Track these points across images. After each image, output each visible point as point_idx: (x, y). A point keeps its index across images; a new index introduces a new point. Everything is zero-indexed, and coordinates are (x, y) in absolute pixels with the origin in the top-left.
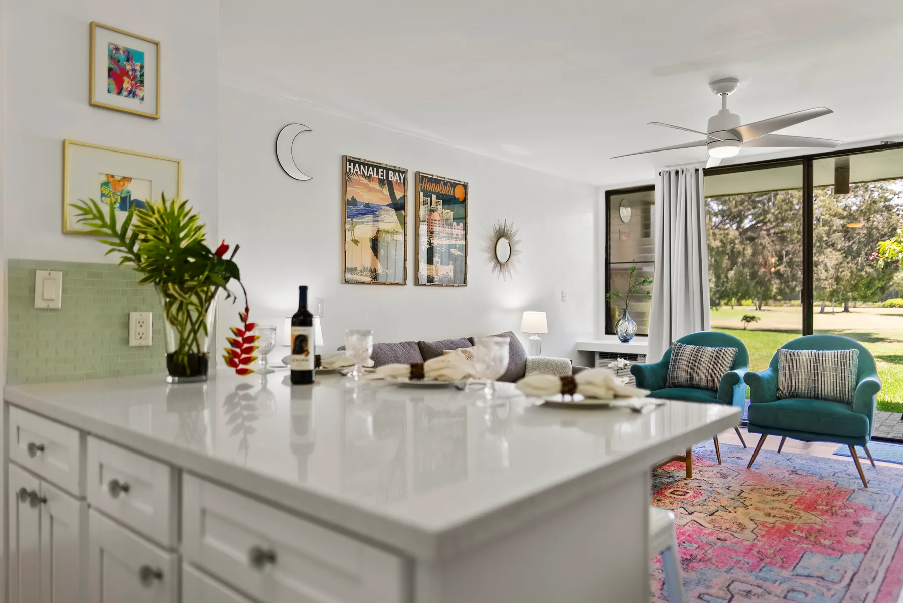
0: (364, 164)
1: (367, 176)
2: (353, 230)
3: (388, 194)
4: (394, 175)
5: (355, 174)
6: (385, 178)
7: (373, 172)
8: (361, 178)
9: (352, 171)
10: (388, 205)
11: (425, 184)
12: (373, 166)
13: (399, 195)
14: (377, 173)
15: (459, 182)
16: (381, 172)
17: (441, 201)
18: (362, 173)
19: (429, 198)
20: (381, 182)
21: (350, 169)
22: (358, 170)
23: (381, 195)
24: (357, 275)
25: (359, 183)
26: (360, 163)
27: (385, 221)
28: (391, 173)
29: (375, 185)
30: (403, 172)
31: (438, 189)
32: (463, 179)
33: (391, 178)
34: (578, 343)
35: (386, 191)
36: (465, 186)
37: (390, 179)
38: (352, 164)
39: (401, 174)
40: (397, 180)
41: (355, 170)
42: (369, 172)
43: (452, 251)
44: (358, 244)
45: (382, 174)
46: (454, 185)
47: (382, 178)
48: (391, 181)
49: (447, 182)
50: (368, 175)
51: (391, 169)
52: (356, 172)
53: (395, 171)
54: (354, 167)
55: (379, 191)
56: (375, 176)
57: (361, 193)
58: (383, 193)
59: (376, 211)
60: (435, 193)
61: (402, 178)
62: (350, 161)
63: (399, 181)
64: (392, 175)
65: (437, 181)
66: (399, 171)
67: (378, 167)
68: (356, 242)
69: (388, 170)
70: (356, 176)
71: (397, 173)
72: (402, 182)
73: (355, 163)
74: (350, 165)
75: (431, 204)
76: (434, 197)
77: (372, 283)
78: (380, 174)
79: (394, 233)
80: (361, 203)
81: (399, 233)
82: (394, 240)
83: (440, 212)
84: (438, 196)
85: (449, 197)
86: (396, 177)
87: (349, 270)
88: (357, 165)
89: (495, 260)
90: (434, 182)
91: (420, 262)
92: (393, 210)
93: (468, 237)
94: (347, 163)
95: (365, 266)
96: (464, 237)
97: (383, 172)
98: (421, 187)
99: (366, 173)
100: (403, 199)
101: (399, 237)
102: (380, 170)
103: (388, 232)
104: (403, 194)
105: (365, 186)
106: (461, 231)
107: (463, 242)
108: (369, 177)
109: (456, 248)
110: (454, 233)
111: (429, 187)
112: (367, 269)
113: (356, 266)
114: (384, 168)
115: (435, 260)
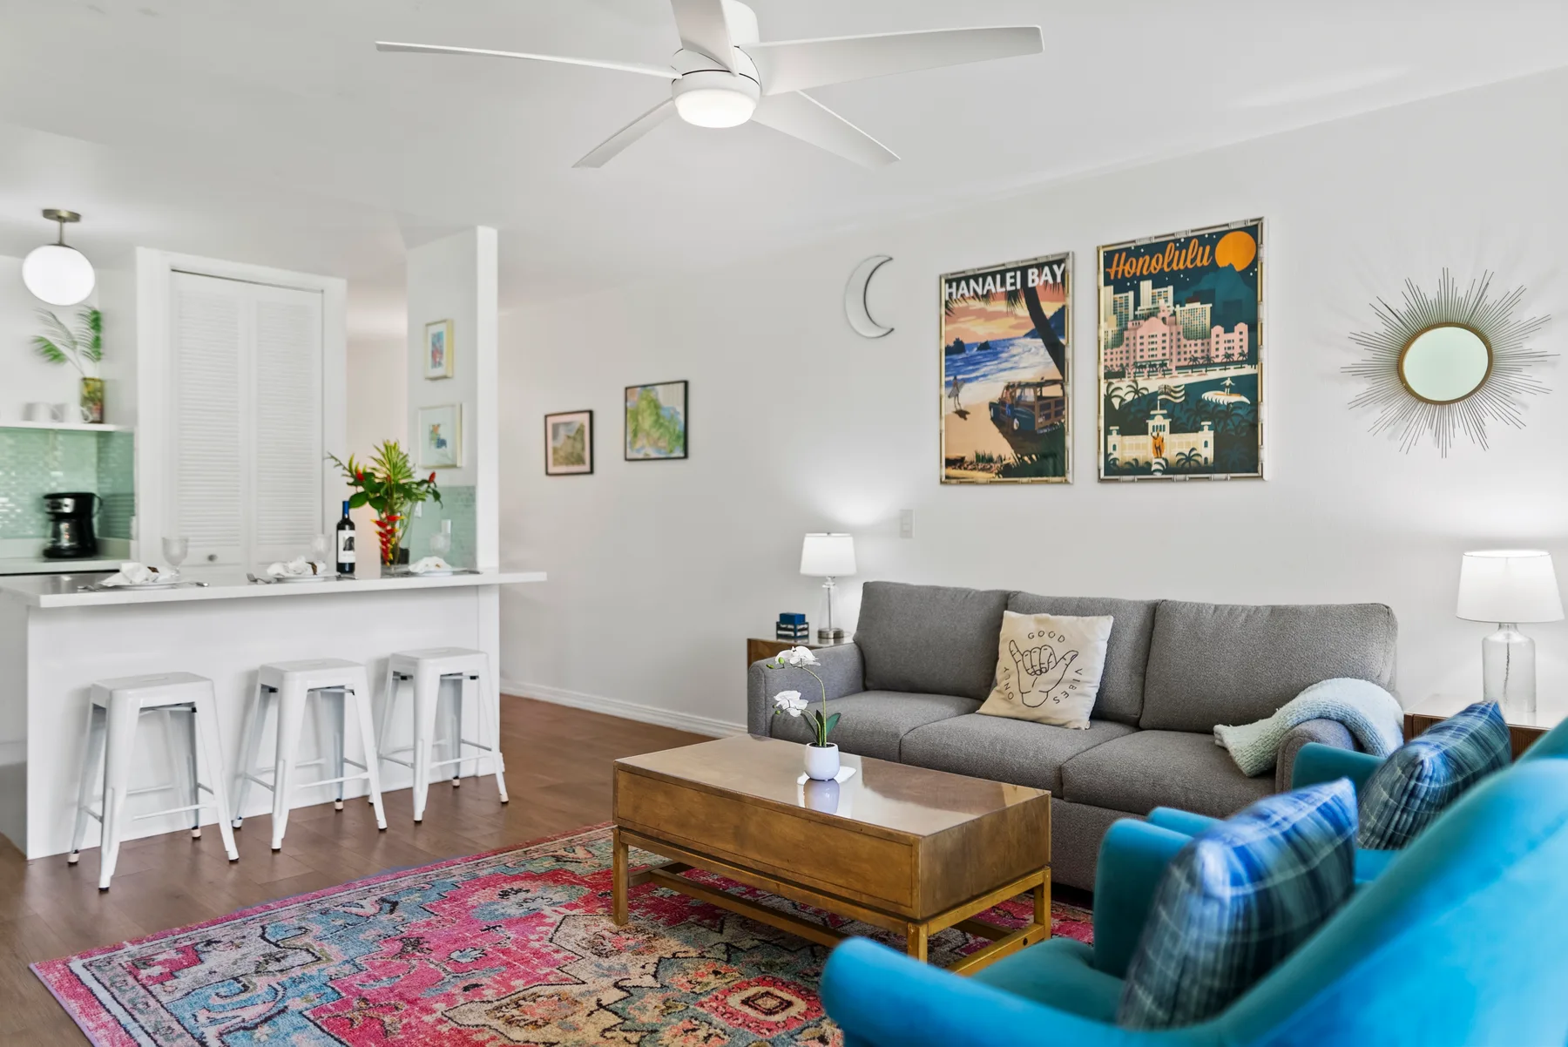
0: (976, 278)
1: (983, 296)
2: (957, 395)
3: (1028, 313)
4: (1039, 276)
5: (961, 299)
6: (1019, 286)
7: (995, 283)
8: (972, 302)
9: (954, 297)
10: (1027, 335)
11: (1118, 265)
12: (993, 275)
13: (1049, 309)
14: (1003, 283)
15: (1226, 228)
16: (1011, 277)
17: (1170, 289)
18: (972, 293)
19: (1131, 294)
20: (1012, 297)
21: (951, 294)
22: (966, 291)
23: (1012, 321)
24: (965, 469)
25: (966, 312)
26: (967, 279)
27: (1021, 365)
28: (1032, 274)
29: (1000, 306)
30: (1059, 262)
31: (1159, 264)
32: (1237, 215)
33: (1033, 281)
35: (1022, 310)
36: (1253, 230)
37: (1030, 285)
38: (953, 284)
39: (1055, 267)
40: (1046, 282)
41: (960, 292)
42: (987, 287)
43: (1208, 396)
44: (967, 416)
45: (1013, 281)
46: (1210, 240)
47: (1013, 288)
48: (1034, 289)
49: (1188, 240)
50: (985, 292)
51: (1031, 266)
52: (962, 296)
53: (1040, 266)
54: (958, 288)
55: (1007, 314)
56: (1000, 290)
57: (973, 328)
58: (1016, 316)
59: (1002, 352)
60: (1148, 277)
61: (1059, 273)
62: (949, 282)
63: (1051, 281)
64: (1035, 277)
65: (1155, 248)
66: (1050, 264)
67: (1003, 273)
68: (962, 414)
69: (1024, 270)
70: (963, 302)
71: (1046, 269)
72: (1059, 280)
73: (958, 281)
74: (950, 287)
75: (1137, 303)
76: (1146, 286)
77: (991, 483)
78: (1009, 281)
79: (1041, 385)
80: (971, 346)
81: (1054, 382)
82: (1040, 398)
83: (1167, 315)
84: (1159, 281)
85: (1196, 274)
86: (1043, 278)
87: (950, 463)
88: (963, 284)
89: (1403, 400)
90: (1143, 255)
91: (1108, 432)
92: (1039, 342)
93: (1264, 354)
94: (945, 286)
95: (981, 452)
96: (1252, 357)
97: (1014, 277)
98: (1107, 275)
99: (979, 291)
100: (1061, 313)
101: (1052, 391)
102: (1009, 275)
103: (1028, 385)
104: (1058, 305)
105: (981, 314)
106: (1237, 344)
107: (1248, 370)
108: (987, 297)
109: (1222, 388)
110: (1213, 354)
111: (1126, 269)
112: (984, 457)
113: (963, 455)
114: (1014, 270)
115: (1151, 423)
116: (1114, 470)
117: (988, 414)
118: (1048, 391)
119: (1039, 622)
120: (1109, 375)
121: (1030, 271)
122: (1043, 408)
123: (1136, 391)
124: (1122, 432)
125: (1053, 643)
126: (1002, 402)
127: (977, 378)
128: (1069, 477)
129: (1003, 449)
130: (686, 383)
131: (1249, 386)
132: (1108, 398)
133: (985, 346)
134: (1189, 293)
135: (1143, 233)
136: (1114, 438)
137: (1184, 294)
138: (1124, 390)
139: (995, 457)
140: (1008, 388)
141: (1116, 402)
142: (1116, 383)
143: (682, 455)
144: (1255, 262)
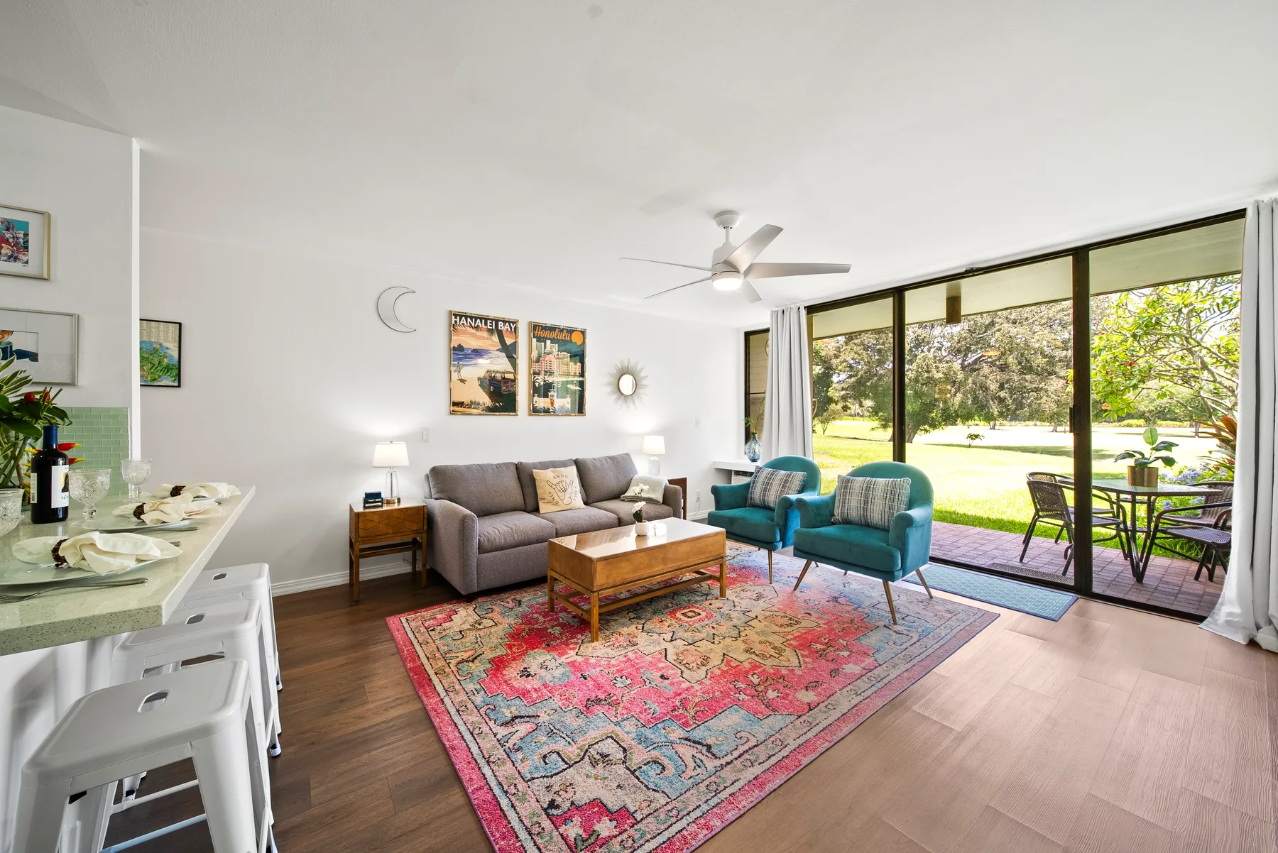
0: (471, 318)
1: (474, 327)
2: (460, 371)
3: (498, 341)
4: (504, 326)
5: (462, 326)
6: (494, 328)
7: (481, 323)
8: (468, 329)
9: (458, 323)
10: (497, 350)
11: (538, 331)
12: (481, 319)
13: (509, 341)
14: (486, 324)
15: (576, 329)
17: (557, 345)
18: (468, 324)
19: (543, 343)
20: (490, 331)
21: (456, 322)
22: (465, 322)
23: (490, 342)
24: (464, 408)
25: (465, 333)
26: (466, 317)
27: (495, 363)
28: (501, 325)
29: (486, 334)
30: (513, 323)
31: (553, 335)
32: (580, 326)
34: (715, 463)
35: (495, 338)
36: (583, 332)
37: (500, 329)
38: (458, 317)
39: (511, 324)
40: (507, 329)
41: (462, 322)
42: (477, 324)
43: (569, 386)
44: (466, 382)
46: (571, 331)
47: (491, 328)
48: (501, 331)
49: (563, 329)
50: (476, 326)
51: (500, 321)
52: (463, 324)
53: (505, 322)
54: (460, 320)
55: (487, 339)
56: (483, 326)
57: (468, 341)
58: (492, 341)
59: (484, 355)
60: (549, 339)
61: (513, 327)
62: (456, 316)
63: (509, 330)
64: (502, 326)
65: (552, 329)
66: (509, 322)
67: (486, 320)
68: (463, 381)
69: (497, 321)
71: (507, 324)
72: (513, 330)
73: (461, 317)
74: (456, 318)
75: (545, 348)
76: (548, 342)
77: (480, 414)
78: (489, 324)
79: (504, 373)
80: (469, 349)
81: (511, 373)
82: (504, 378)
83: (556, 354)
84: (553, 341)
85: (565, 342)
86: (506, 327)
87: (455, 404)
88: (463, 318)
89: (618, 393)
90: (547, 330)
91: (534, 396)
92: (504, 354)
93: (587, 374)
94: (453, 317)
95: (473, 400)
96: (582, 375)
97: (492, 323)
98: (534, 334)
99: (473, 324)
100: (515, 344)
101: (511, 376)
102: (489, 321)
103: (497, 372)
104: (514, 341)
105: (472, 335)
106: (578, 369)
107: (581, 379)
108: (477, 328)
109: (573, 384)
110: (571, 371)
111: (542, 334)
112: (475, 402)
113: (462, 401)
114: (492, 320)
115: (550, 394)
116: (535, 411)
117: (477, 383)
118: (507, 376)
119: (553, 472)
120: (535, 373)
121: (500, 323)
122: (505, 383)
123: (545, 381)
124: (539, 396)
125: (564, 478)
126: (485, 378)
127: (471, 365)
128: (518, 413)
129: (485, 400)
130: (180, 324)
131: (582, 384)
132: (534, 382)
133: (476, 351)
134: (563, 348)
135: (549, 321)
136: (536, 398)
137: (561, 349)
138: (540, 380)
139: (481, 403)
140: (488, 372)
141: (537, 384)
142: (537, 377)
143: (176, 384)
144: (584, 342)
